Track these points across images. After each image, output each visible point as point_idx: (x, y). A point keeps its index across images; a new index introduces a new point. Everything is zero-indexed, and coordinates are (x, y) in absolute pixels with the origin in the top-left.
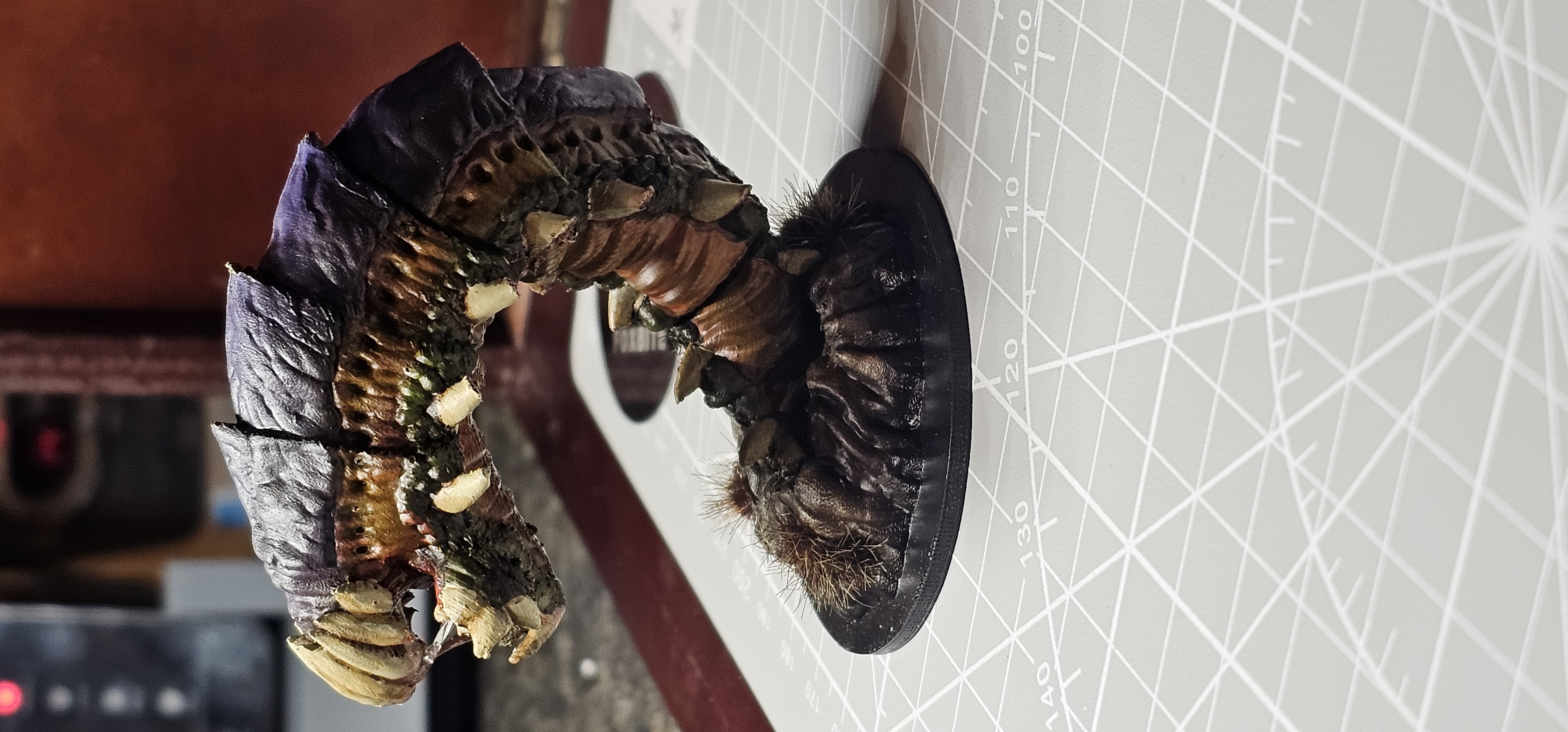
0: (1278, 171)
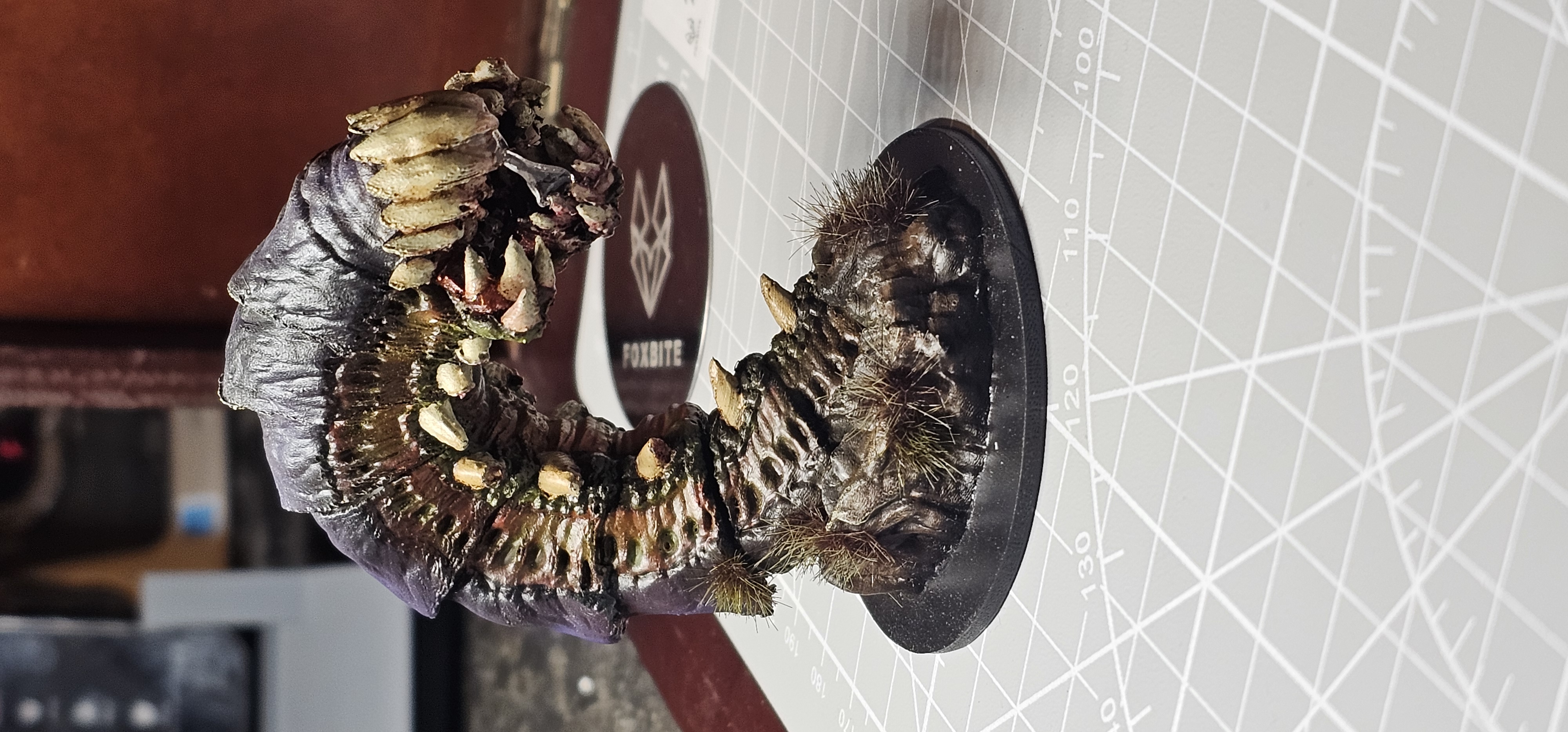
0: (1375, 199)
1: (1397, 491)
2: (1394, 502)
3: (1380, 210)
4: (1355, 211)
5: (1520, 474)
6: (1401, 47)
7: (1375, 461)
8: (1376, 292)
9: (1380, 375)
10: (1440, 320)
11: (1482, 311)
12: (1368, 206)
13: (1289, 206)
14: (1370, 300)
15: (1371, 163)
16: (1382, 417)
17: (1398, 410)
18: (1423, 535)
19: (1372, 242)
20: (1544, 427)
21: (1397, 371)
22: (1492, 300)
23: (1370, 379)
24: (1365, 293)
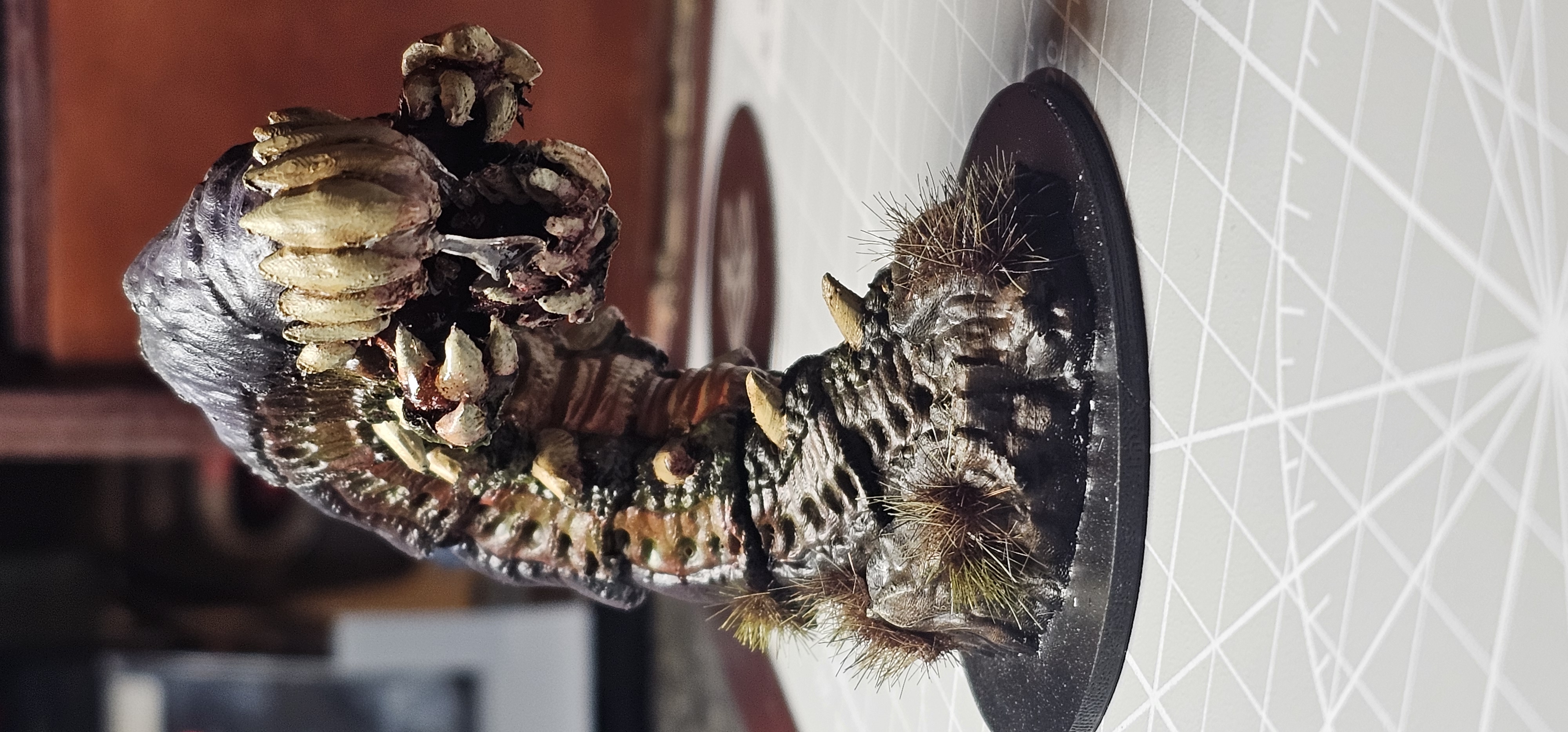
0: (1289, 250)
1: (1311, 607)
2: (1308, 619)
3: (1292, 261)
4: (1271, 263)
5: (1416, 593)
6: (1308, 61)
7: (1291, 569)
8: (1290, 362)
9: (1294, 463)
10: (1344, 398)
11: (1381, 389)
12: (1283, 256)
13: (1216, 254)
14: (1284, 368)
15: (1284, 205)
16: (1298, 515)
17: (1310, 506)
18: (1333, 661)
19: (1285, 303)
20: (1437, 539)
21: (1309, 459)
22: (1390, 377)
23: (1286, 467)
24: (1281, 362)
